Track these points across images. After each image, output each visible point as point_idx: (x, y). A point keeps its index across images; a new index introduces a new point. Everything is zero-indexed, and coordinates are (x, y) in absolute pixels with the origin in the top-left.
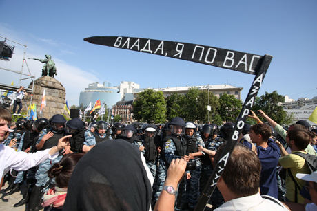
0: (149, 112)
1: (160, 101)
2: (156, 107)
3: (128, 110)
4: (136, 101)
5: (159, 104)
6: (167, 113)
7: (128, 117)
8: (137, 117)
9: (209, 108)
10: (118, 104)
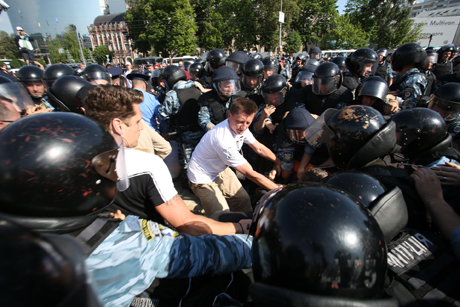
0: (161, 33)
1: (182, 7)
2: (175, 22)
3: (122, 35)
4: (131, 11)
5: (179, 13)
6: (198, 34)
7: (124, 47)
8: (142, 46)
9: (282, 17)
10: (99, 22)
